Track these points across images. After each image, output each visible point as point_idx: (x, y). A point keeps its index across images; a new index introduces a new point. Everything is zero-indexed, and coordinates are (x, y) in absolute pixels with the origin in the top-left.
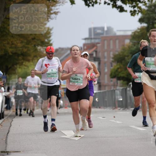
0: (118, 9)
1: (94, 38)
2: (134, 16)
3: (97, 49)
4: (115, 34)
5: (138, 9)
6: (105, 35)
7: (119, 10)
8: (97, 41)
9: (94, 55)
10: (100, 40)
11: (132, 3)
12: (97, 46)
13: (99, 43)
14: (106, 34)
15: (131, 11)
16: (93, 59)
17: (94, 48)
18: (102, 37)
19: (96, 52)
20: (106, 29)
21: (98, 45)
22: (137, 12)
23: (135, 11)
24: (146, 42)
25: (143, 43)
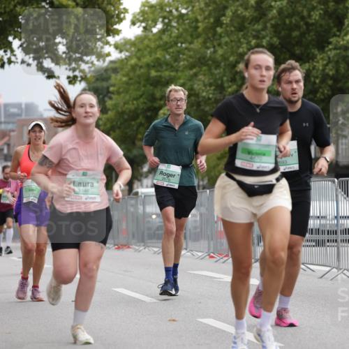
0: (44, 74)
1: (5, 123)
2: (74, 84)
3: (9, 140)
4: (42, 115)
5: (81, 74)
6: (23, 117)
7: (46, 74)
8: (10, 127)
9: (5, 151)
10: (15, 125)
12: (9, 136)
13: (13, 131)
14: (26, 115)
15: (68, 77)
16: (3, 157)
17: (6, 139)
18: (19, 120)
19: (9, 145)
20: (23, 106)
21: (12, 134)
22: (79, 79)
23: (75, 77)
24: (179, 90)
25: (172, 93)
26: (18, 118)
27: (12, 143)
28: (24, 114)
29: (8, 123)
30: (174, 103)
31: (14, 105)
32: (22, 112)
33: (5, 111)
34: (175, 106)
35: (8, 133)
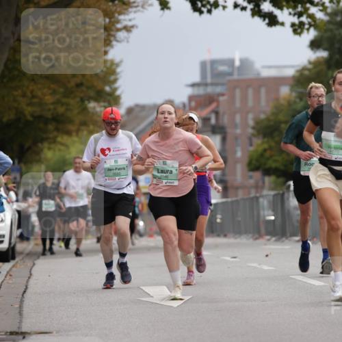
0: (264, 20)
1: (212, 84)
2: (300, 34)
3: (218, 106)
4: (259, 74)
5: (309, 20)
6: (235, 77)
7: (267, 21)
8: (219, 89)
9: (213, 121)
10: (225, 87)
11: (296, 7)
12: (218, 102)
13: (223, 95)
14: (238, 75)
15: (293, 25)
16: (209, 129)
17: (214, 106)
18: (229, 81)
19: (217, 113)
20: (237, 63)
21: (221, 98)
22: (307, 26)
23: (302, 24)
24: (320, 87)
25: (313, 89)
26: (229, 78)
27: (221, 110)
28: (236, 73)
29: (216, 85)
30: (316, 99)
31: (223, 62)
32: (233, 70)
33: (212, 69)
35: (216, 97)
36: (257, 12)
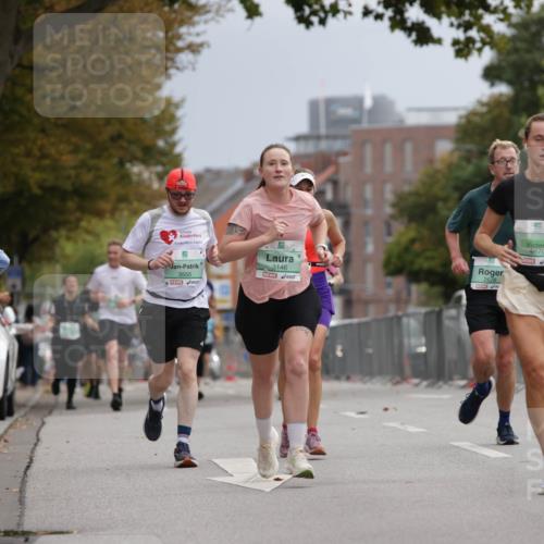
0: (409, 35)
1: (327, 137)
2: (466, 57)
3: (337, 172)
4: (402, 121)
5: (482, 35)
6: (365, 125)
8: (338, 145)
9: (329, 195)
10: (348, 142)
11: (460, 15)
12: (337, 164)
13: (345, 154)
14: (370, 122)
15: (455, 42)
17: (329, 172)
18: (356, 132)
19: (335, 183)
20: (368, 103)
21: (342, 160)
22: (478, 45)
23: (470, 41)
24: (509, 146)
25: (498, 150)
26: (354, 127)
27: (342, 178)
28: (365, 119)
29: (335, 137)
30: (502, 166)
31: (345, 102)
32: (361, 114)
33: (328, 113)
34: (504, 170)
35: (334, 158)
36: (399, 23)
